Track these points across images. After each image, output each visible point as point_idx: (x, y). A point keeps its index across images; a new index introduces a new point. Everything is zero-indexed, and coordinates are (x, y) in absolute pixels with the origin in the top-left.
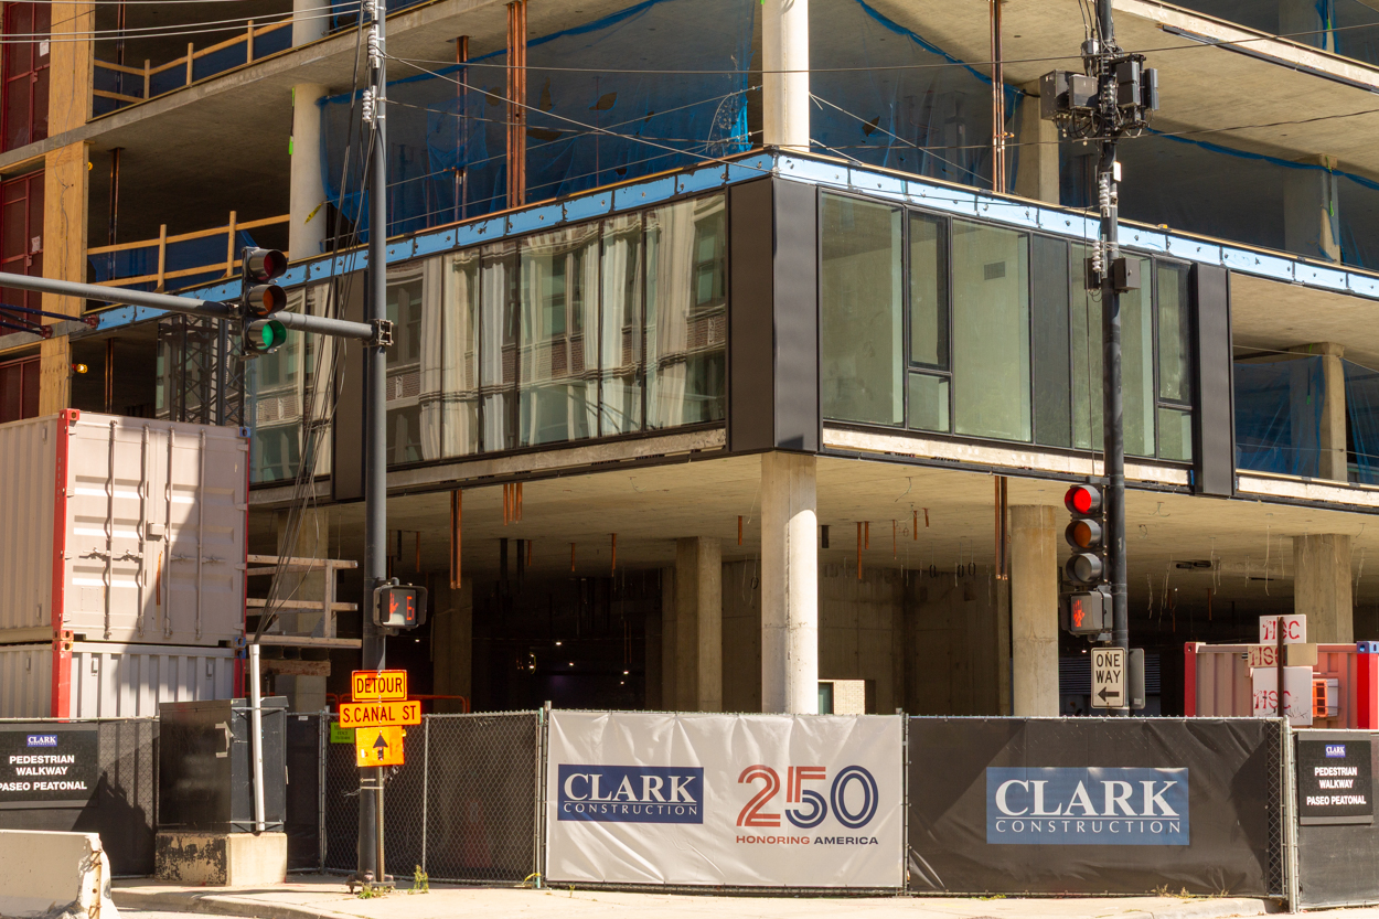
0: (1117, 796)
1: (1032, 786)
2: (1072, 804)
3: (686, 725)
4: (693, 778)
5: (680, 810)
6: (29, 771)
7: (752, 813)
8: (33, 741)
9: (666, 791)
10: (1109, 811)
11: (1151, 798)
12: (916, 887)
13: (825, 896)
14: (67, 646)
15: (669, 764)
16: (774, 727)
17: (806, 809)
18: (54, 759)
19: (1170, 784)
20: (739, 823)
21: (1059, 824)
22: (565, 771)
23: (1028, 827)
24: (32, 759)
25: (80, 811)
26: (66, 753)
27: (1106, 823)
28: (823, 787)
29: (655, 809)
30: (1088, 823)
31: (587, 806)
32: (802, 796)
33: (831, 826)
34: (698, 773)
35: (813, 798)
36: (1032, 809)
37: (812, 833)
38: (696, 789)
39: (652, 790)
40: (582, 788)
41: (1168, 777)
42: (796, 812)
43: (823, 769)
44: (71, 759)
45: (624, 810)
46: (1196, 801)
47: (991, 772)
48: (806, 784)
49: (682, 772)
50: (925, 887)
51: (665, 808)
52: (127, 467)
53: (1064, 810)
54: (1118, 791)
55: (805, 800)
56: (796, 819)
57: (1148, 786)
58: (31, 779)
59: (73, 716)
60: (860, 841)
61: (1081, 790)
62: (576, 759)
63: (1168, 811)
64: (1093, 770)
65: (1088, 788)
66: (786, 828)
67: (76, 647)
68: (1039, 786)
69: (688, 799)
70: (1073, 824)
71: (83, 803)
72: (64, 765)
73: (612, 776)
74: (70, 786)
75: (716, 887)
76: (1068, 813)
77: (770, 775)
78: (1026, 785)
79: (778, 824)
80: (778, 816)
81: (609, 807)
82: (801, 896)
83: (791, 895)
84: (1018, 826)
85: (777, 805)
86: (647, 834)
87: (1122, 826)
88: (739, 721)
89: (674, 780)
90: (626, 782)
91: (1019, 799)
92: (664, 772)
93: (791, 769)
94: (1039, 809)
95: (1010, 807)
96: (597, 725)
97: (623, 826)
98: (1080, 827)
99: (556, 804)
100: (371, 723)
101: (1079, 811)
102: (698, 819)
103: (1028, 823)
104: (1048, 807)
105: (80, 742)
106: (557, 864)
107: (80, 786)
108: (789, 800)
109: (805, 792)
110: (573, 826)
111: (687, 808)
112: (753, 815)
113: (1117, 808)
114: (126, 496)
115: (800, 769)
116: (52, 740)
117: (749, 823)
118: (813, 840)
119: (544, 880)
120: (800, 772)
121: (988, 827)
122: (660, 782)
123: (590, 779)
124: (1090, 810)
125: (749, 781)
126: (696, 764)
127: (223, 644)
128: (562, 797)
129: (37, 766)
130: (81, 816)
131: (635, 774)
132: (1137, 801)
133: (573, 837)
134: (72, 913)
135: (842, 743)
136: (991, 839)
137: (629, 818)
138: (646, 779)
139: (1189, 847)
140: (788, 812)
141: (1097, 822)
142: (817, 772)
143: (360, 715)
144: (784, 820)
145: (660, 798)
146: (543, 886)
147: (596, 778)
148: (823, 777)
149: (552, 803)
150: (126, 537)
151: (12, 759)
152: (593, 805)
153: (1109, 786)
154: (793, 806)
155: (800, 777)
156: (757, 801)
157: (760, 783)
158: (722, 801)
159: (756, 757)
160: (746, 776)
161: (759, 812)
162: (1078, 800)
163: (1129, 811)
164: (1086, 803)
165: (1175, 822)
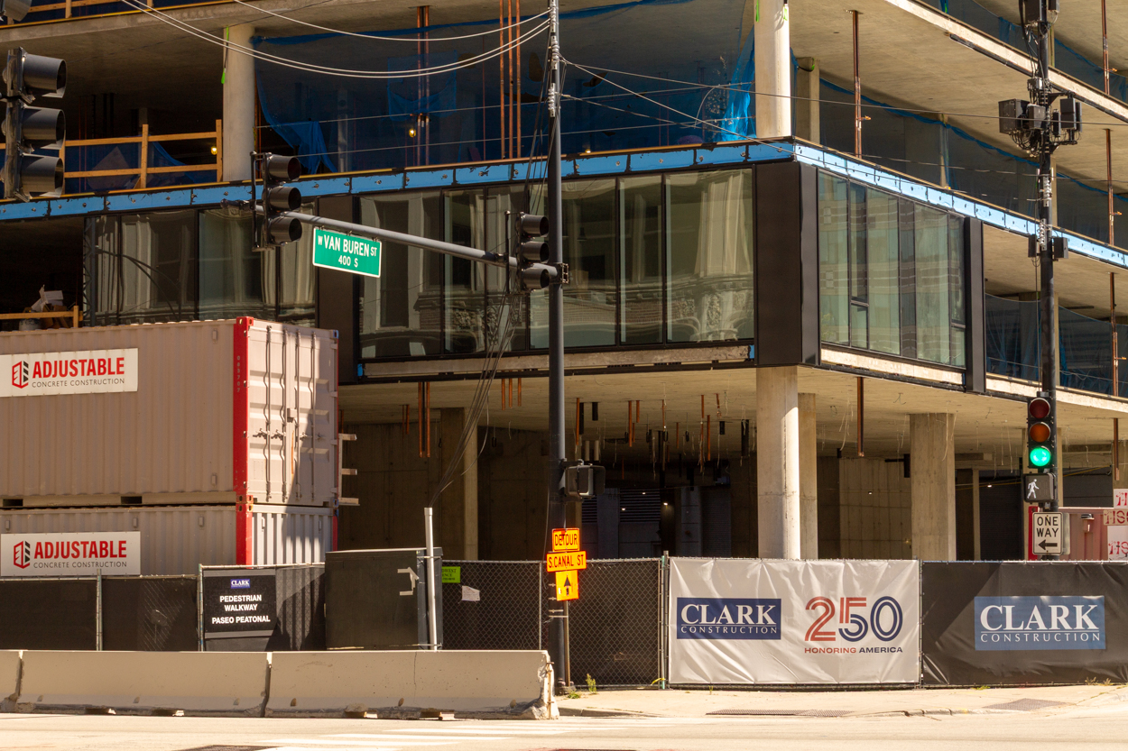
0: (1060, 616)
1: (1004, 609)
2: (1030, 622)
3: (769, 568)
4: (775, 607)
5: (764, 630)
6: (233, 608)
7: (815, 633)
8: (234, 584)
9: (754, 616)
10: (1054, 626)
11: (1081, 617)
12: (927, 682)
13: (866, 690)
14: (250, 508)
15: (757, 597)
16: (831, 569)
17: (854, 628)
18: (249, 598)
19: (1092, 607)
20: (807, 639)
21: (1022, 636)
22: (682, 602)
23: (1002, 638)
24: (234, 598)
25: (268, 639)
26: (256, 593)
27: (1052, 634)
28: (865, 612)
29: (746, 629)
30: (1041, 634)
31: (698, 628)
32: (850, 619)
33: (870, 639)
34: (777, 603)
35: (858, 619)
36: (1004, 626)
37: (858, 645)
38: (776, 614)
39: (744, 616)
40: (694, 615)
41: (1092, 602)
42: (846, 630)
43: (864, 599)
44: (259, 598)
45: (725, 631)
46: (1109, 619)
47: (977, 600)
48: (853, 610)
49: (766, 602)
50: (935, 682)
51: (754, 629)
53: (1025, 626)
54: (1060, 612)
55: (852, 622)
56: (846, 635)
57: (1079, 608)
58: (234, 614)
59: (261, 564)
60: (891, 650)
61: (1036, 612)
62: (687, 594)
63: (1092, 626)
64: (1044, 598)
65: (1040, 610)
66: (840, 642)
67: (255, 508)
68: (1009, 609)
69: (770, 621)
70: (1031, 636)
71: (270, 633)
72: (254, 602)
73: (715, 606)
74: (259, 619)
75: (790, 685)
76: (1028, 628)
77: (828, 604)
78: (1000, 609)
79: (834, 639)
80: (834, 633)
81: (714, 628)
82: (848, 690)
83: (842, 690)
84: (996, 638)
85: (833, 625)
86: (741, 649)
87: (1062, 636)
88: (807, 566)
89: (760, 608)
90: (726, 610)
91: (996, 619)
92: (753, 603)
93: (842, 599)
94: (1009, 626)
95: (990, 624)
96: (705, 568)
97: (724, 642)
98: (1036, 638)
99: (675, 626)
101: (1035, 626)
102: (777, 636)
103: (1002, 635)
104: (1015, 624)
105: (264, 583)
106: (678, 670)
107: (265, 619)
108: (841, 621)
109: (852, 616)
110: (690, 644)
111: (769, 628)
112: (816, 632)
113: (1059, 624)
114: (275, 387)
115: (849, 599)
116: (245, 583)
117: (813, 639)
118: (858, 650)
119: (667, 683)
120: (850, 601)
121: (976, 638)
122: (750, 610)
123: (700, 608)
124: (1042, 626)
125: (814, 608)
126: (776, 597)
127: (325, 505)
128: (680, 621)
129: (238, 604)
130: (269, 641)
131: (732, 604)
132: (1072, 619)
133: (689, 652)
134: (537, 707)
135: (878, 580)
136: (977, 647)
137: (728, 636)
138: (740, 608)
139: (1106, 650)
140: (840, 630)
141: (1047, 634)
142: (860, 602)
143: (557, 561)
144: (838, 636)
145: (750, 621)
146: (667, 688)
147: (704, 608)
148: (864, 605)
149: (672, 626)
150: (276, 419)
151: (222, 598)
152: (703, 627)
153: (1054, 609)
154: (844, 626)
155: (849, 605)
156: (820, 622)
157: (821, 610)
158: (797, 621)
159: (818, 591)
160: (811, 605)
161: (820, 631)
162: (1034, 619)
163: (1067, 626)
164: (1040, 621)
165: (1096, 634)
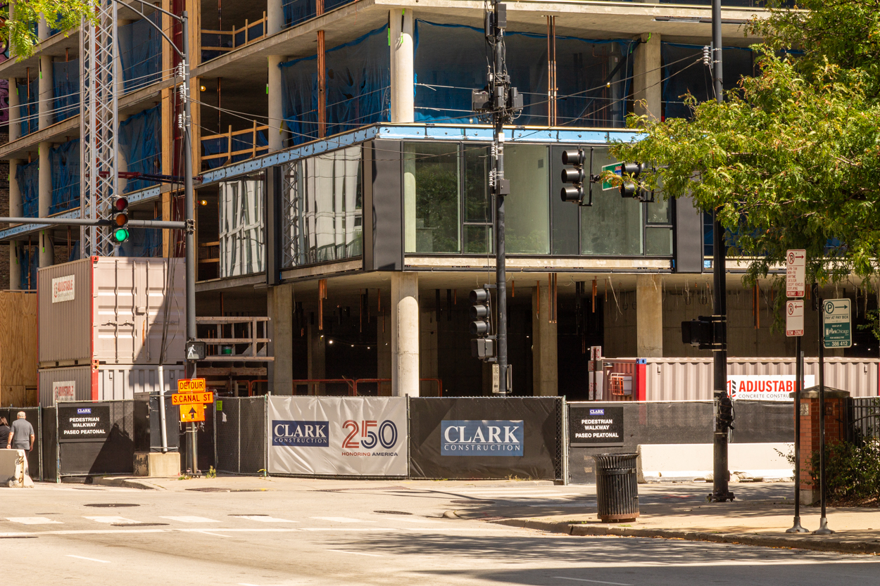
0: (494, 434)
1: (459, 429)
2: (475, 437)
3: (321, 402)
4: (324, 426)
5: (320, 441)
6: (79, 425)
7: (347, 443)
8: (80, 411)
9: (314, 432)
10: (491, 440)
11: (509, 435)
12: (413, 475)
13: (377, 479)
14: (96, 367)
15: (315, 420)
16: (356, 403)
17: (369, 440)
18: (90, 419)
19: (516, 428)
20: (343, 447)
21: (470, 447)
22: (275, 423)
23: (457, 448)
24: (80, 420)
25: (103, 443)
26: (96, 417)
27: (489, 446)
28: (375, 430)
29: (310, 440)
30: (482, 446)
31: (284, 439)
32: (368, 434)
33: (379, 447)
34: (326, 423)
35: (372, 434)
36: (459, 440)
37: (371, 451)
38: (326, 431)
39: (308, 432)
40: (281, 431)
41: (516, 425)
42: (365, 441)
43: (376, 422)
44: (98, 419)
45: (298, 441)
46: (527, 437)
47: (443, 423)
48: (369, 429)
49: (321, 423)
50: (417, 476)
51: (314, 440)
52: (125, 280)
53: (472, 440)
54: (495, 431)
55: (369, 436)
56: (365, 445)
57: (507, 428)
58: (80, 429)
59: (100, 399)
60: (391, 454)
61: (479, 431)
62: (279, 418)
63: (515, 440)
64: (484, 421)
65: (482, 430)
66: (362, 449)
67: (100, 367)
68: (462, 428)
69: (323, 436)
70: (476, 446)
71: (105, 440)
72: (94, 422)
73: (293, 425)
74: (97, 432)
75: (334, 475)
76: (474, 441)
77: (355, 425)
78: (457, 428)
79: (358, 447)
80: (358, 443)
81: (292, 439)
82: (368, 479)
83: (364, 479)
84: (453, 448)
85: (358, 438)
86: (307, 452)
87: (496, 447)
88: (342, 400)
89: (317, 427)
90: (299, 428)
91: (454, 435)
92: (313, 423)
93: (363, 422)
94: (462, 440)
95: (451, 440)
96: (286, 403)
97: (298, 448)
98: (479, 448)
99: (271, 438)
100: (188, 403)
101: (478, 440)
102: (326, 445)
103: (457, 446)
104: (466, 438)
105: (102, 411)
106: (272, 465)
107: (102, 432)
108: (363, 436)
109: (369, 432)
110: (278, 448)
111: (322, 440)
112: (348, 443)
113: (494, 439)
114: (125, 295)
115: (367, 422)
116: (88, 411)
117: (347, 447)
118: (371, 454)
119: (267, 472)
120: (368, 423)
121: (442, 448)
122: (312, 429)
123: (285, 427)
124: (483, 440)
125: (347, 427)
126: (326, 420)
127: (180, 363)
128: (274, 435)
129: (82, 423)
130: (104, 445)
131: (302, 424)
132: (502, 436)
133: (278, 453)
135: (383, 409)
136: (442, 454)
137: (300, 444)
138: (307, 427)
139: (523, 457)
140: (362, 441)
141: (486, 445)
142: (373, 423)
143: (182, 399)
144: (360, 445)
145: (312, 435)
146: (267, 476)
147: (287, 426)
148: (376, 425)
149: (270, 438)
150: (126, 314)
151: (71, 420)
152: (286, 439)
153: (491, 428)
154: (364, 439)
155: (367, 425)
156: (350, 436)
157: (351, 428)
158: (337, 436)
159: (349, 417)
160: (345, 425)
161: (351, 441)
162: (478, 435)
163: (499, 440)
164: (481, 437)
165: (518, 445)
